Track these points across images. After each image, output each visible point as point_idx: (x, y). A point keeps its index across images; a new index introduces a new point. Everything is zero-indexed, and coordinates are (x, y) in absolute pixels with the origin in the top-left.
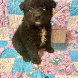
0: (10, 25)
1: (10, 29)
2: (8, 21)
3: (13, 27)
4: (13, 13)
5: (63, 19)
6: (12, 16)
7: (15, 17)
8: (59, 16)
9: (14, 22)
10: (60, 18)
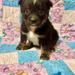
0: (4, 18)
1: (4, 24)
2: (1, 14)
3: (7, 20)
4: (9, 5)
5: (58, 13)
6: (7, 8)
7: (10, 10)
8: (55, 9)
9: (8, 15)
10: (55, 11)
